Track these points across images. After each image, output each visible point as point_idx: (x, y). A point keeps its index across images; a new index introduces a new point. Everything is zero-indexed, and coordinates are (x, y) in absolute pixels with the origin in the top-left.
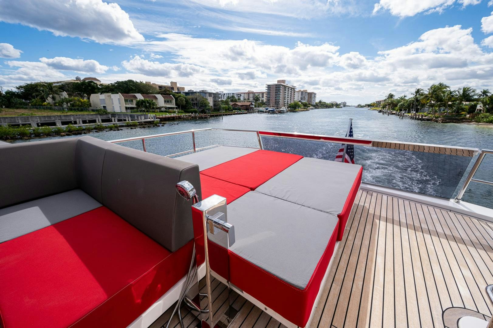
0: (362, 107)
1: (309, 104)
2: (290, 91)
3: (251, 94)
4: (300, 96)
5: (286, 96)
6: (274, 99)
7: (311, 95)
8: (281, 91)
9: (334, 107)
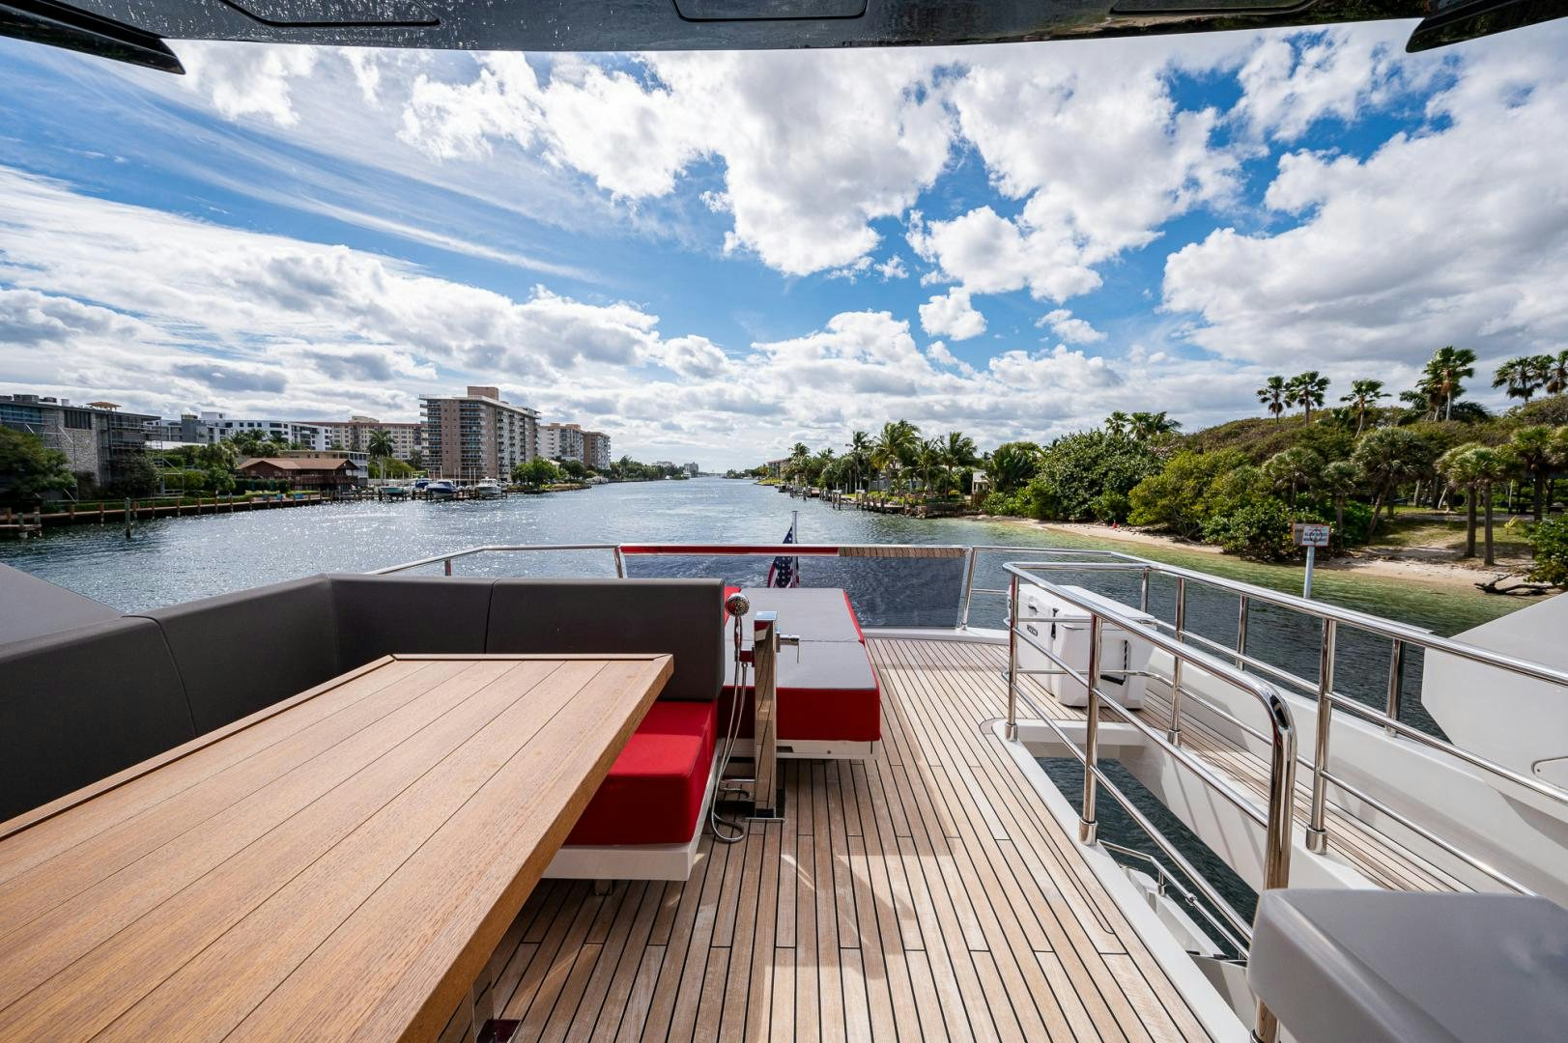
0: (738, 476)
1: (591, 468)
2: (518, 423)
3: (368, 429)
4: (557, 442)
5: (507, 441)
6: (458, 448)
7: (594, 441)
8: (483, 423)
9: (668, 477)
